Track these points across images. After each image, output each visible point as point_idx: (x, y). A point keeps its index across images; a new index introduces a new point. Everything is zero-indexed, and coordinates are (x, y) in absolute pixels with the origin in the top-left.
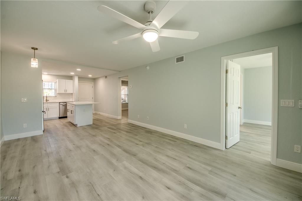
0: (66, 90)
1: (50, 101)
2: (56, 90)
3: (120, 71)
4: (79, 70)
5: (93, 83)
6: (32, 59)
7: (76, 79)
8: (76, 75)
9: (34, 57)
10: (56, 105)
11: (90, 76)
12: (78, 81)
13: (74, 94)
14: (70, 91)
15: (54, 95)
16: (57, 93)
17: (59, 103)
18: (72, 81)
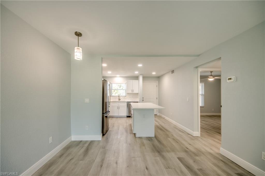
0: (133, 91)
1: (122, 100)
2: (125, 90)
3: (199, 56)
4: (140, 65)
5: (157, 81)
6: (76, 48)
7: (141, 78)
8: (141, 74)
9: (78, 46)
10: (124, 104)
11: (154, 73)
12: (143, 81)
13: (139, 94)
14: (136, 91)
15: (124, 95)
16: (127, 93)
17: (126, 103)
18: (138, 81)
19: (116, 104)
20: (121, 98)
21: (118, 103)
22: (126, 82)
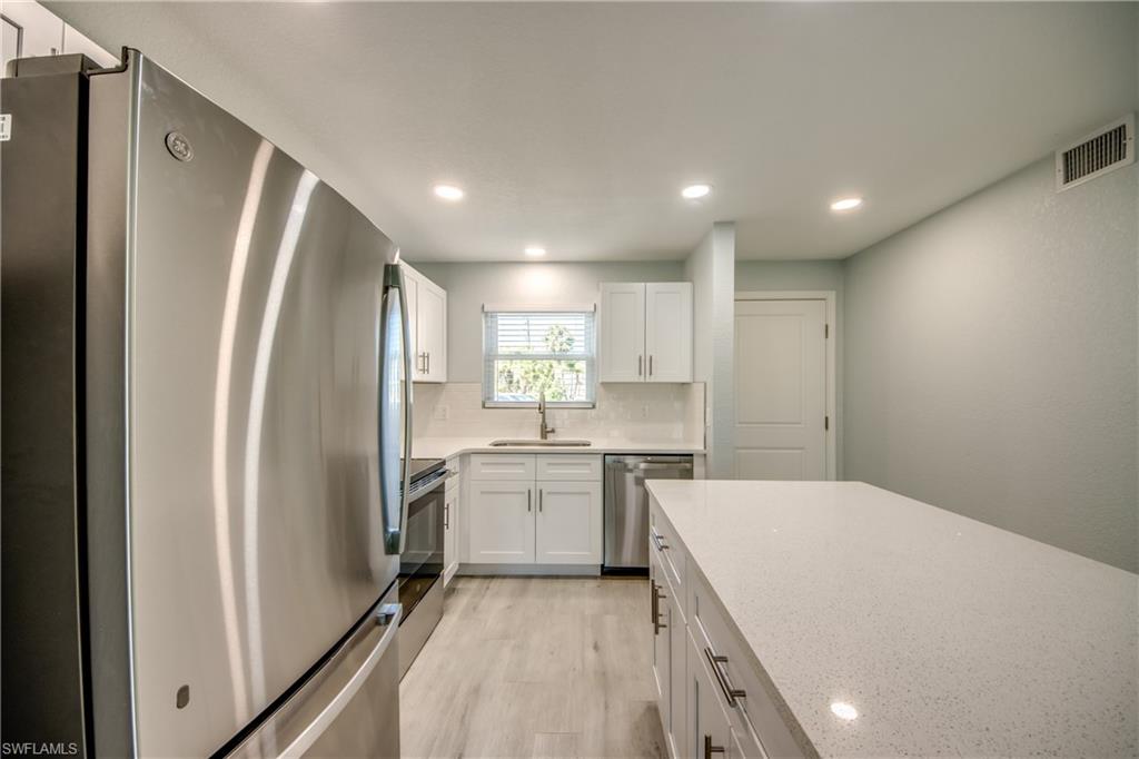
0: (646, 364)
1: (562, 436)
2: (590, 363)
12: (737, 288)
13: (698, 391)
14: (672, 369)
15: (581, 395)
16: (603, 383)
17: (597, 464)
18: (686, 286)
19: (519, 471)
20: (557, 420)
21: (530, 461)
22: (598, 301)
